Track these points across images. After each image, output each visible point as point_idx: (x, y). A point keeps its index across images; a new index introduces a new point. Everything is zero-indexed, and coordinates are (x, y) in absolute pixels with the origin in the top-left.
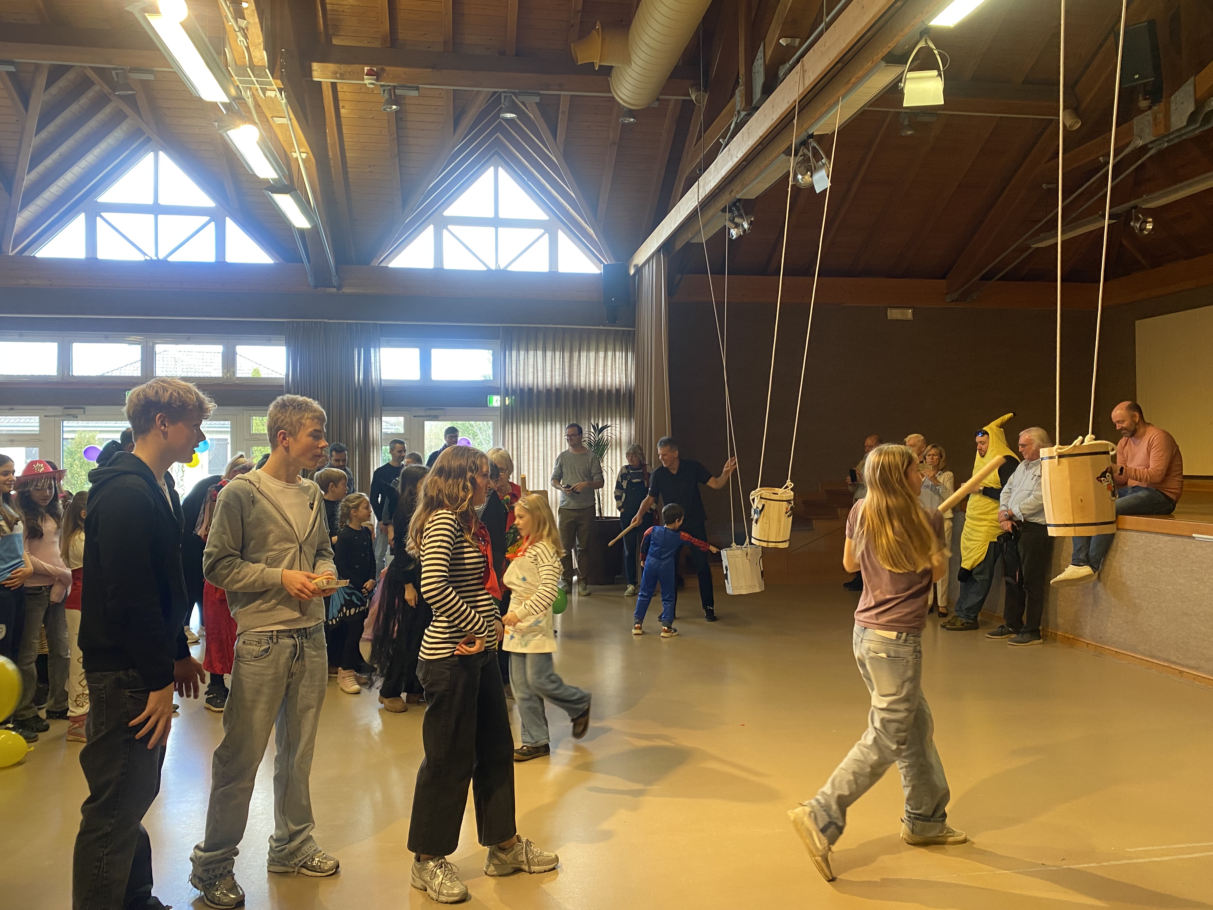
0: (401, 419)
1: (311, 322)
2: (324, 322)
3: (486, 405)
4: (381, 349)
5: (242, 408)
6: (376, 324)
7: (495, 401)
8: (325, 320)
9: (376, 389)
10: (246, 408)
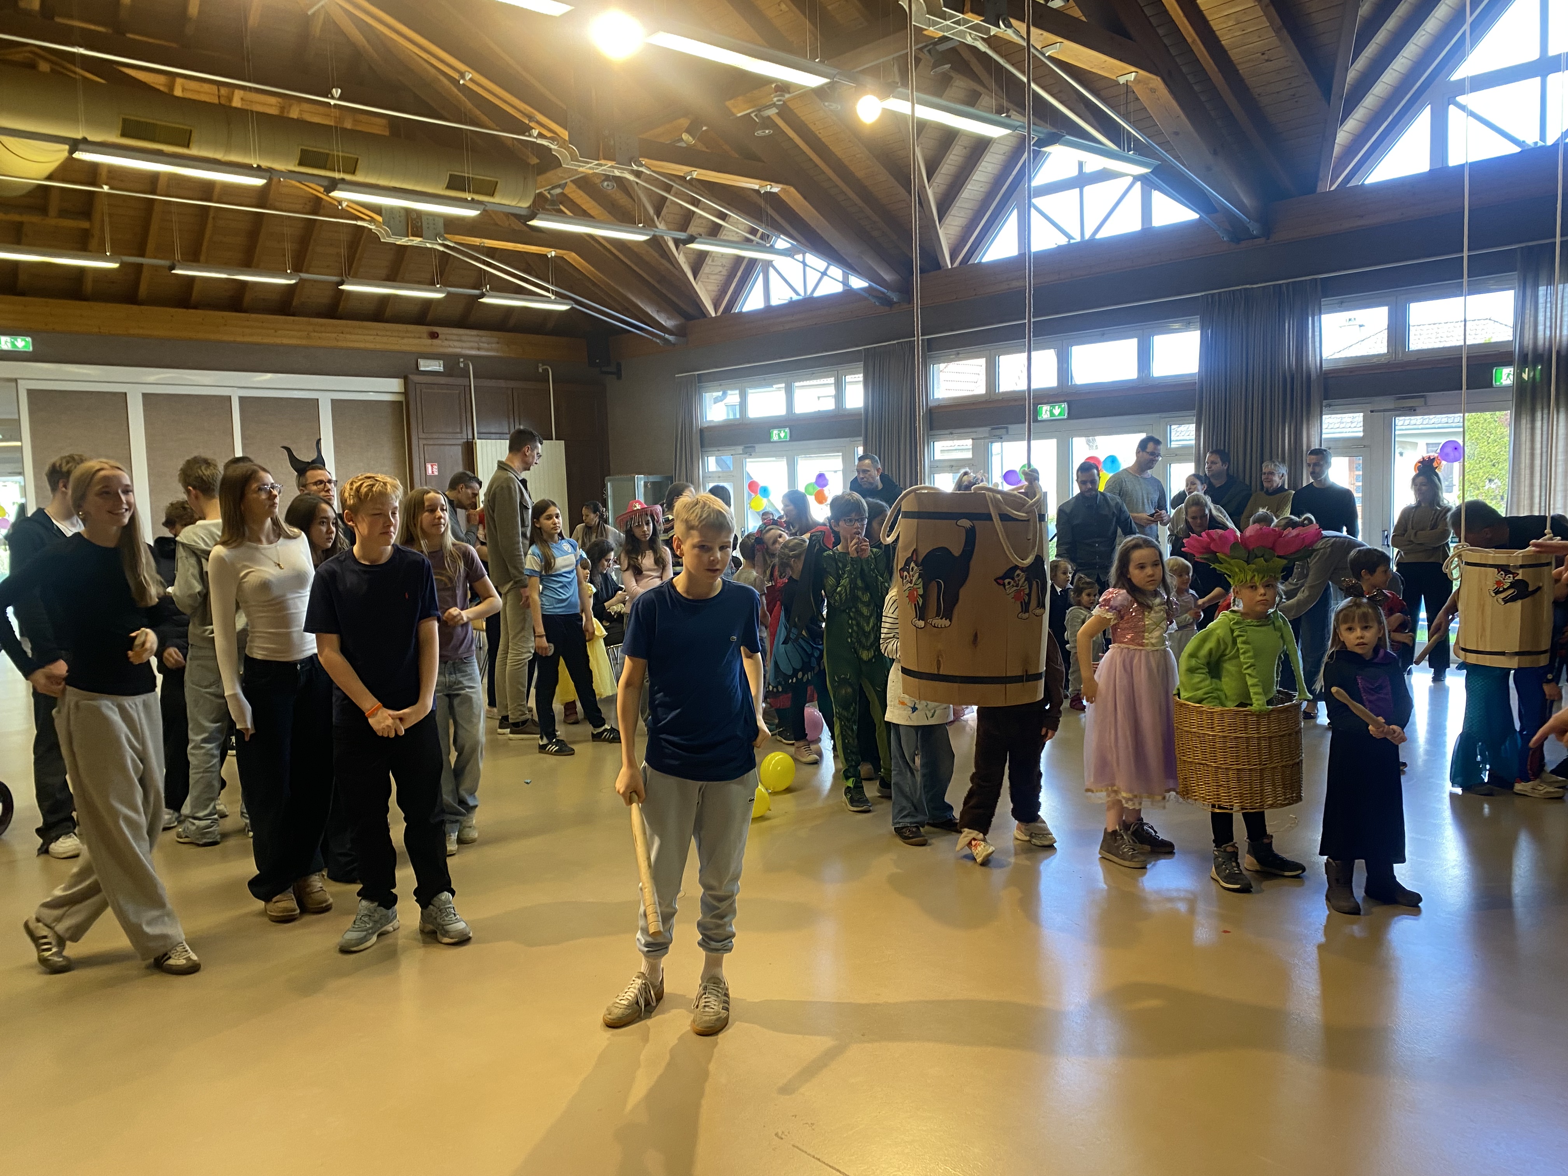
0: (1359, 417)
1: (1229, 291)
2: (1245, 289)
3: (1490, 385)
4: (1323, 316)
5: (1158, 415)
6: (1316, 279)
7: (1505, 376)
8: (1248, 286)
9: (1313, 376)
10: (1164, 415)
